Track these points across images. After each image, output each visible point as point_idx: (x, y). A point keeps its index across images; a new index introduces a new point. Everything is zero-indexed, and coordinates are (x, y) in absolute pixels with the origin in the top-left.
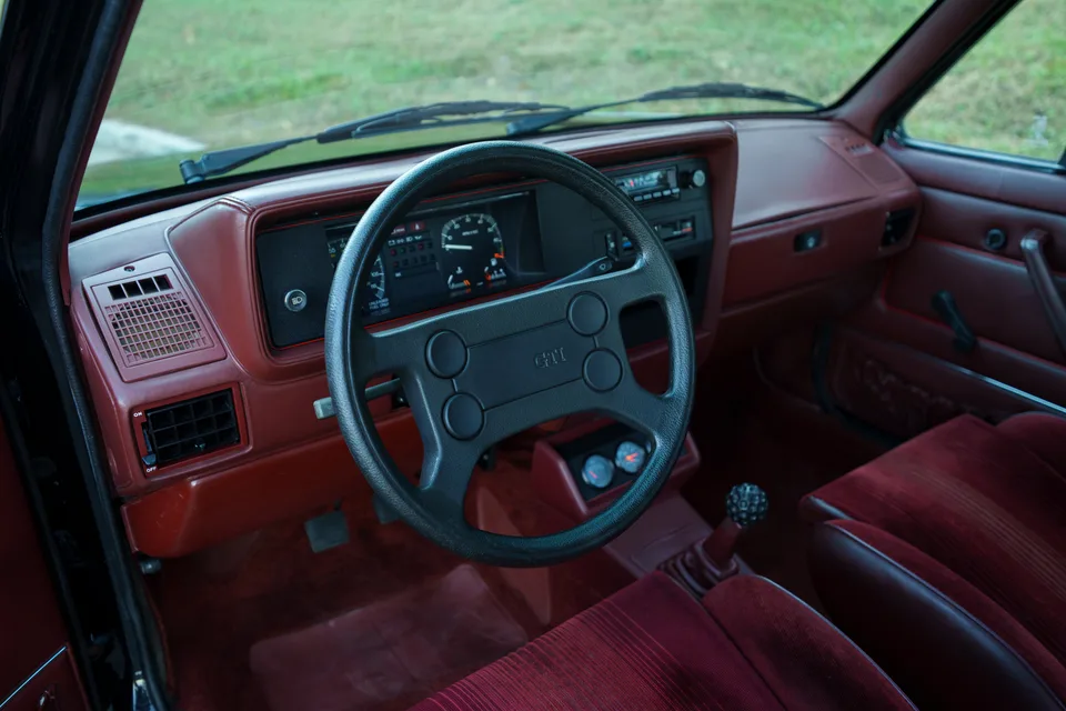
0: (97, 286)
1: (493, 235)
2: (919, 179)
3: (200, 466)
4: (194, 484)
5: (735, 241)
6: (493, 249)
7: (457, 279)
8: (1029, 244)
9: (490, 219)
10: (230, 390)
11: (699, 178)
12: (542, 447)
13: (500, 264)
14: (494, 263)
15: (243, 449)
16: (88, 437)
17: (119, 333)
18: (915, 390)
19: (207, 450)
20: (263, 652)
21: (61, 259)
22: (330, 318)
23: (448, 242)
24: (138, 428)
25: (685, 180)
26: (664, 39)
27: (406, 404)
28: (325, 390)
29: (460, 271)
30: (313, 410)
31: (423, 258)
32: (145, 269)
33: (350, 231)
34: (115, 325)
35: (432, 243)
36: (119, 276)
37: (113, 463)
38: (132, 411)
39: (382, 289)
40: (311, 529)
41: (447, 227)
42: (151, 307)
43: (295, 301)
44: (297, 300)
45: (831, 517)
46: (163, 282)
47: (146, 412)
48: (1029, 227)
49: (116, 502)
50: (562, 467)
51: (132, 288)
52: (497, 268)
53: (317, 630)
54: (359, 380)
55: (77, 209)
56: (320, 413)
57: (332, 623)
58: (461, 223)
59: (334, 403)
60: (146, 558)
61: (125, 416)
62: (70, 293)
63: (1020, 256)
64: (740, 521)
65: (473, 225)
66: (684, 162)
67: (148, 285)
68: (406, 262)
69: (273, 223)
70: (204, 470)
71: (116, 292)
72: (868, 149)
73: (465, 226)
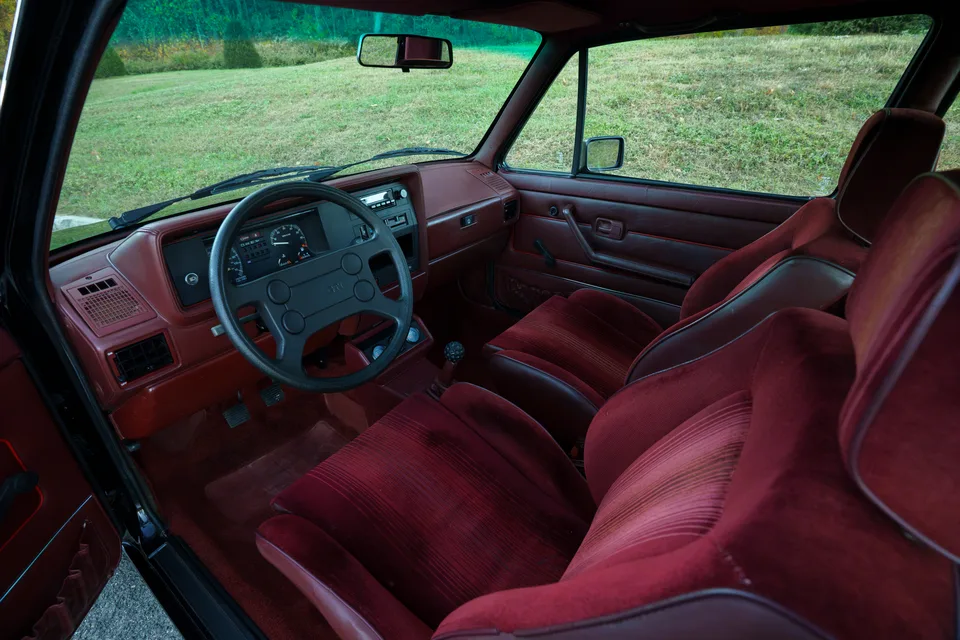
0: (71, 289)
1: (300, 235)
2: (517, 187)
3: (153, 378)
4: (151, 390)
5: (430, 224)
6: (302, 242)
7: (283, 261)
8: (566, 212)
9: (296, 227)
10: (162, 334)
11: (404, 193)
12: (349, 347)
13: (306, 250)
14: (302, 250)
15: (176, 366)
16: (81, 377)
17: (89, 312)
18: (533, 289)
19: (155, 370)
20: (213, 489)
21: (45, 277)
22: (211, 287)
23: (275, 241)
24: (112, 362)
25: (397, 196)
26: (394, 131)
27: (267, 330)
28: (217, 321)
29: (284, 256)
30: (211, 332)
31: (263, 252)
32: (97, 277)
33: (213, 241)
34: (86, 309)
35: (265, 243)
36: (83, 282)
37: (100, 389)
38: (106, 352)
39: (241, 271)
40: (227, 415)
41: (273, 233)
42: (105, 297)
43: (191, 280)
44: (192, 279)
45: (497, 351)
46: (111, 282)
47: (114, 352)
48: (566, 203)
49: (105, 414)
50: (361, 354)
51: (93, 288)
52: (305, 252)
53: (241, 471)
54: (235, 314)
55: (51, 249)
56: (216, 333)
57: (250, 466)
58: (281, 230)
59: (224, 327)
60: (131, 442)
61: (103, 356)
62: (54, 296)
63: (563, 218)
64: (452, 360)
65: (287, 231)
66: (395, 187)
67: (102, 285)
68: (253, 255)
69: (172, 239)
70: (157, 380)
71: (83, 291)
72: (491, 174)
73: (283, 232)
